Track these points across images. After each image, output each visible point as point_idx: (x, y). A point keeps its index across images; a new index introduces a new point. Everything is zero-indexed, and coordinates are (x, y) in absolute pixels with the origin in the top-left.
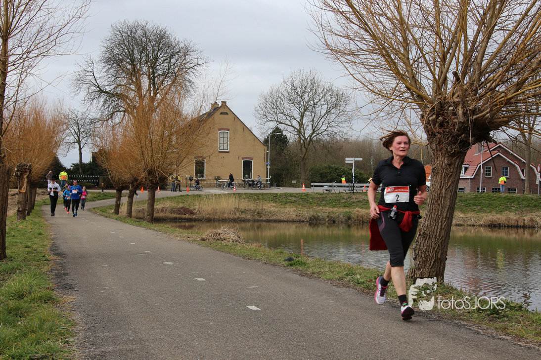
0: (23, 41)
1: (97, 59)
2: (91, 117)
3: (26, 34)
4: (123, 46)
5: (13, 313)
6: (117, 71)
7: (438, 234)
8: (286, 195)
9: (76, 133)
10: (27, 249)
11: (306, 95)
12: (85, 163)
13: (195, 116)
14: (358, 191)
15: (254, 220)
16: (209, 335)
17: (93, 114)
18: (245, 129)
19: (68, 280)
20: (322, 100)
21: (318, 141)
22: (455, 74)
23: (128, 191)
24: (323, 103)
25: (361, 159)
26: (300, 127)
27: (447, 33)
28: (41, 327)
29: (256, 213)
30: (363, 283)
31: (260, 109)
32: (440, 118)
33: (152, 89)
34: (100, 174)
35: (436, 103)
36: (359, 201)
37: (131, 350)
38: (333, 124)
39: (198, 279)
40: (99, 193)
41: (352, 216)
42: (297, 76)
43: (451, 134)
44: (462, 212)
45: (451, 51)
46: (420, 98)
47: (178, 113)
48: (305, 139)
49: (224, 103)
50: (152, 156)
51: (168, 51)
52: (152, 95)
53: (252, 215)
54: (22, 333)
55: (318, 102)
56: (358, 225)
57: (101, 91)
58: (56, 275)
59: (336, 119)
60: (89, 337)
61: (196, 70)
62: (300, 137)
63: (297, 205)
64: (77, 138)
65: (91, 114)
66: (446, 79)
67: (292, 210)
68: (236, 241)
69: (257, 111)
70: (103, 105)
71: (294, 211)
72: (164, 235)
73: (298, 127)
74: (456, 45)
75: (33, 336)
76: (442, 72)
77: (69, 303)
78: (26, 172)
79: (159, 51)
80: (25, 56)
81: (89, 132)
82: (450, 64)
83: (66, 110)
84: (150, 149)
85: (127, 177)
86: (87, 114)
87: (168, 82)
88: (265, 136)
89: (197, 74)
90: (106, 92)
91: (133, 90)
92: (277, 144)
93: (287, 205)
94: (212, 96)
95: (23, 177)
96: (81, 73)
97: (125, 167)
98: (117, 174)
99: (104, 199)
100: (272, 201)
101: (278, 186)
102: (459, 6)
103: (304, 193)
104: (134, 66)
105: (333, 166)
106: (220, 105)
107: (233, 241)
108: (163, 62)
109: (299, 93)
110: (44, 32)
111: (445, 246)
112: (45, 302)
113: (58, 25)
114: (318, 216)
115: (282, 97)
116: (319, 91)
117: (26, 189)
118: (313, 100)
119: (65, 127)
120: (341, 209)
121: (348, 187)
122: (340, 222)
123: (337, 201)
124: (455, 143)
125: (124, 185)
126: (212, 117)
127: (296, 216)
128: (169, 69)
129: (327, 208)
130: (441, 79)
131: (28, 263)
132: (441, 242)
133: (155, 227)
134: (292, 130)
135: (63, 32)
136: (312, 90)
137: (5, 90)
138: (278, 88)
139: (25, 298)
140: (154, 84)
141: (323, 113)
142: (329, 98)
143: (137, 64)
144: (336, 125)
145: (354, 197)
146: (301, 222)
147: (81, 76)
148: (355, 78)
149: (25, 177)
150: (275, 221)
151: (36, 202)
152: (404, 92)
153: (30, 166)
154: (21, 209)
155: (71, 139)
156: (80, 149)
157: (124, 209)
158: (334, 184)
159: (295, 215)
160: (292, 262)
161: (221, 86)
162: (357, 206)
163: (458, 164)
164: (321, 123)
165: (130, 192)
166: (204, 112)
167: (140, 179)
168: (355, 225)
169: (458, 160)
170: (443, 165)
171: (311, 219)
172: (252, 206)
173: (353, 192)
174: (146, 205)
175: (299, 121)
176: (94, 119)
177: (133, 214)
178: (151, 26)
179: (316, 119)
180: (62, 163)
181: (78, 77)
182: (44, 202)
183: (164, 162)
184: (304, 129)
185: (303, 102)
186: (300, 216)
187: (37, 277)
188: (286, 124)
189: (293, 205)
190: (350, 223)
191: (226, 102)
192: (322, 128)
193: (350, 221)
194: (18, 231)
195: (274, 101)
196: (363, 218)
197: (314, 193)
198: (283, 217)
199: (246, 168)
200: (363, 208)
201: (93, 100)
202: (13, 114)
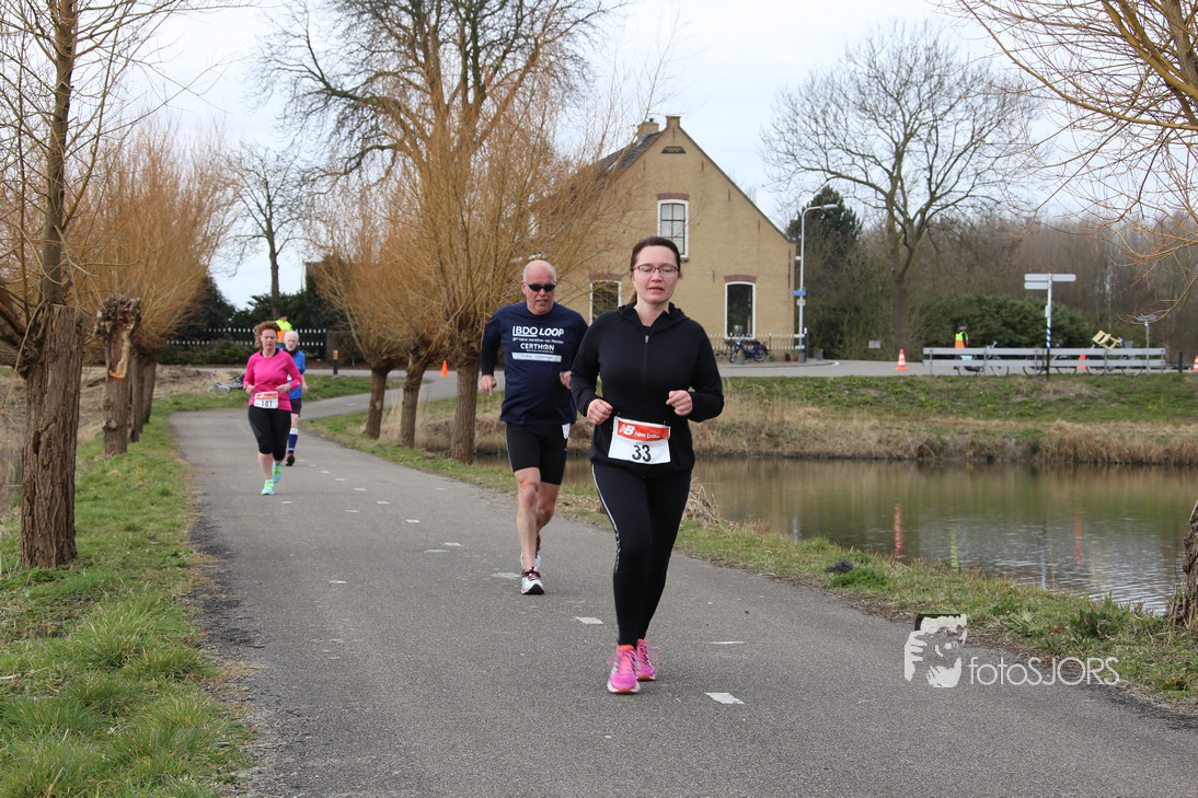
2: (303, 166)
5: (96, 704)
6: (375, 34)
8: (851, 384)
9: (261, 210)
10: (130, 535)
11: (912, 94)
12: (287, 293)
13: (588, 159)
14: (1063, 371)
15: (759, 453)
16: (599, 768)
17: (309, 157)
18: (735, 195)
19: (238, 619)
20: (959, 107)
21: (948, 225)
23: (404, 374)
24: (960, 115)
25: (1071, 278)
26: (894, 186)
28: (165, 742)
29: (763, 435)
30: (1042, 634)
31: (777, 137)
33: (470, 83)
34: (329, 324)
36: (1063, 401)
38: (990, 176)
39: (581, 619)
40: (326, 378)
41: (1044, 441)
42: (887, 37)
47: (544, 151)
48: (909, 221)
49: (673, 121)
50: (469, 276)
52: (471, 101)
53: (754, 441)
54: (117, 755)
55: (945, 113)
56: (1060, 468)
57: (330, 92)
58: (207, 606)
59: (1000, 160)
60: (287, 769)
61: (593, 27)
62: (892, 214)
63: (882, 410)
64: (265, 225)
65: (303, 155)
67: (867, 425)
68: (698, 516)
69: (767, 141)
70: (337, 131)
71: (874, 428)
73: (886, 186)
75: (147, 762)
77: (239, 681)
78: (126, 321)
80: (120, 11)
81: (298, 207)
83: (232, 146)
84: (462, 256)
85: (400, 333)
86: (291, 157)
87: (517, 61)
88: (792, 214)
89: (596, 38)
90: (344, 95)
91: (417, 88)
92: (827, 234)
93: (854, 412)
94: (636, 105)
95: (119, 337)
96: (275, 41)
97: (396, 306)
98: (374, 327)
99: (338, 395)
100: (808, 399)
101: (828, 355)
103: (903, 378)
105: (990, 298)
106: (662, 127)
107: (690, 516)
109: (890, 87)
112: (178, 678)
114: (944, 444)
115: (842, 101)
116: (951, 80)
117: (128, 369)
118: (931, 107)
119: (230, 192)
120: (1011, 424)
121: (1031, 357)
122: (1007, 460)
123: (999, 398)
125: (393, 356)
126: (643, 158)
127: (880, 442)
129: (970, 420)
131: (135, 573)
133: (478, 474)
134: (869, 194)
136: (928, 77)
137: (68, 106)
138: (828, 74)
139: (126, 667)
140: (476, 69)
141: (963, 140)
142: (980, 101)
143: (430, 12)
144: (1000, 178)
145: (1049, 386)
146: (893, 459)
147: (274, 50)
148: (1016, 62)
149: (125, 335)
150: (817, 457)
151: (154, 405)
153: (138, 306)
154: (114, 425)
155: (248, 227)
156: (273, 255)
157: (392, 424)
158: (990, 350)
159: (875, 439)
160: (847, 576)
161: (659, 77)
162: (1058, 413)
164: (954, 173)
165: (410, 376)
166: (613, 150)
167: (435, 338)
168: (1052, 467)
171: (921, 452)
172: (753, 415)
173: (1048, 374)
174: (454, 413)
175: (890, 168)
176: (311, 171)
177: (420, 436)
179: (939, 164)
180: (224, 295)
181: (268, 52)
182: (177, 403)
183: (500, 292)
184: (903, 193)
185: (903, 115)
186: (889, 442)
187: (155, 610)
188: (850, 179)
189: (871, 412)
190: (1036, 464)
191: (677, 119)
192: (956, 188)
193: (1036, 458)
194: (107, 484)
195: (818, 111)
196: (1075, 449)
197: (933, 376)
198: (840, 446)
199: (735, 306)
200: (1075, 419)
201: (307, 115)
202: (91, 169)
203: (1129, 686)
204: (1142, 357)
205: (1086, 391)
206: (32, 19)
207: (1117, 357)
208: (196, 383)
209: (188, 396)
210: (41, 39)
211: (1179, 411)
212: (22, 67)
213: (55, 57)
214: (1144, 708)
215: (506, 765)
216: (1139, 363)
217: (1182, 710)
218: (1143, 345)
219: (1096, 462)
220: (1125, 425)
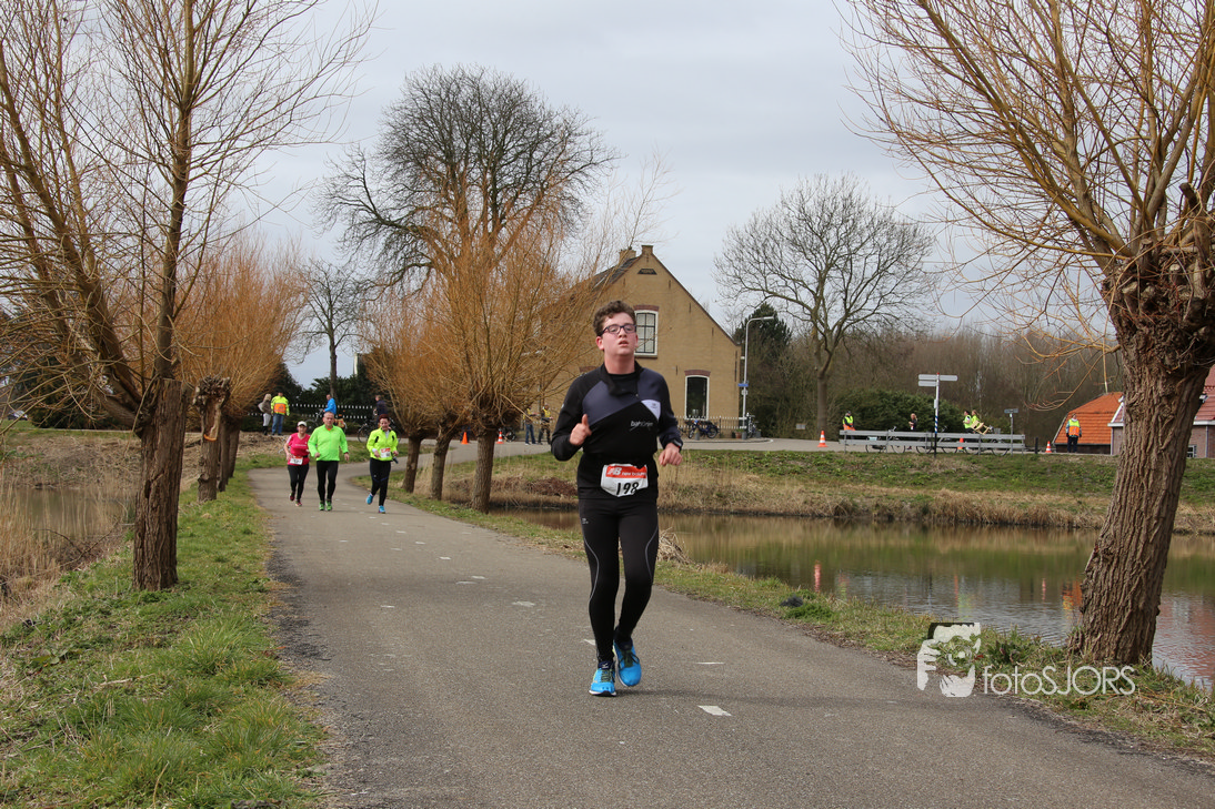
0: (223, 112)
1: (374, 151)
2: (357, 278)
3: (230, 98)
4: (429, 122)
5: (194, 705)
6: (416, 177)
7: (1139, 554)
8: (783, 457)
9: (324, 312)
10: (220, 565)
11: (832, 233)
12: (343, 377)
13: (585, 275)
14: (947, 450)
15: (711, 510)
16: (618, 770)
17: (363, 272)
18: (694, 308)
19: (308, 635)
20: (869, 244)
21: (858, 335)
22: (1186, 190)
23: (434, 442)
24: (869, 251)
25: (954, 378)
26: (818, 304)
27: (1169, 96)
28: (253, 740)
29: (714, 496)
31: (727, 264)
32: (1147, 290)
35: (1139, 255)
36: (948, 473)
37: (448, 799)
38: (891, 298)
41: (933, 505)
42: (813, 189)
43: (1173, 327)
44: (1189, 503)
45: (1176, 137)
46: (1101, 243)
47: (547, 271)
48: (827, 330)
49: (647, 249)
50: (489, 365)
51: (527, 134)
52: (490, 231)
53: (707, 500)
54: (212, 751)
55: (857, 249)
57: (380, 221)
58: (283, 625)
59: (899, 286)
60: (355, 766)
61: (587, 175)
62: (816, 325)
63: (806, 478)
64: (326, 323)
65: (358, 270)
66: (1162, 200)
67: (796, 489)
68: (672, 558)
69: (720, 267)
70: (385, 252)
71: (801, 491)
72: (514, 541)
73: (811, 303)
74: (1190, 122)
75: (238, 758)
76: (1154, 185)
77: (311, 688)
78: (218, 396)
79: (506, 132)
80: (225, 146)
81: (353, 310)
82: (1173, 166)
83: (304, 262)
84: (485, 349)
85: (432, 410)
86: (349, 271)
87: (526, 201)
88: (738, 324)
89: (588, 184)
90: (392, 224)
91: (451, 220)
92: (764, 341)
93: (785, 479)
94: (623, 234)
95: (212, 408)
96: (338, 182)
97: (430, 388)
98: (412, 404)
100: (750, 467)
101: (765, 434)
102: (1197, 35)
103: (824, 453)
104: (453, 167)
105: (890, 392)
106: (639, 253)
107: (666, 558)
108: (517, 157)
109: (816, 227)
110: (267, 95)
111: (1154, 583)
112: (262, 685)
113: (297, 78)
114: (855, 505)
115: (778, 237)
116: (862, 223)
117: (219, 433)
118: (847, 244)
119: (301, 298)
120: (908, 490)
121: (923, 439)
122: (904, 519)
123: (897, 471)
124: (1182, 348)
125: (426, 428)
126: (622, 278)
127: (805, 502)
128: (528, 173)
129: (875, 487)
130: (1151, 202)
131: (223, 596)
132: (1147, 574)
133: (493, 522)
134: (797, 309)
135: (307, 94)
136: (845, 221)
137: (181, 220)
138: (768, 216)
139: (219, 674)
140: (495, 206)
141: (871, 270)
142: (885, 240)
143: (459, 161)
144: (898, 300)
145: (936, 462)
146: (816, 516)
147: (338, 188)
148: (950, 197)
149: (217, 406)
150: (756, 514)
151: (237, 463)
152: (1064, 229)
153: (228, 384)
154: (206, 478)
155: (314, 325)
156: (333, 347)
157: (424, 481)
158: (891, 433)
159: (802, 500)
160: (799, 609)
161: (642, 213)
162: (943, 483)
163: (1189, 395)
164: (863, 295)
165: (439, 444)
166: (605, 269)
167: (460, 415)
168: (938, 526)
169: (1188, 387)
170: (1155, 396)
171: (837, 511)
172: (706, 480)
173: (936, 453)
174: (474, 473)
175: (815, 290)
176: (364, 283)
177: (445, 492)
178: (491, 80)
179: (852, 287)
180: (293, 377)
181: (333, 191)
182: (255, 462)
183: (513, 378)
184: (825, 309)
185: (825, 249)
186: (812, 503)
187: (241, 628)
188: (784, 297)
189: (798, 479)
190: (926, 523)
191: (651, 247)
192: (866, 306)
193: (926, 518)
194: (201, 524)
195: (760, 245)
196: (956, 511)
197: (846, 452)
198: (775, 505)
199: (693, 394)
200: (956, 488)
201: (362, 239)
202: (198, 271)
203: (1041, 705)
204: (1008, 441)
205: (964, 466)
206: (155, 150)
207: (989, 441)
208: (271, 446)
209: (263, 456)
210: (162, 167)
211: (1035, 483)
212: (146, 189)
213: (172, 181)
214: (1057, 723)
215: (539, 766)
216: (1005, 445)
217: (1088, 726)
218: (1006, 431)
219: (972, 522)
220: (994, 494)
